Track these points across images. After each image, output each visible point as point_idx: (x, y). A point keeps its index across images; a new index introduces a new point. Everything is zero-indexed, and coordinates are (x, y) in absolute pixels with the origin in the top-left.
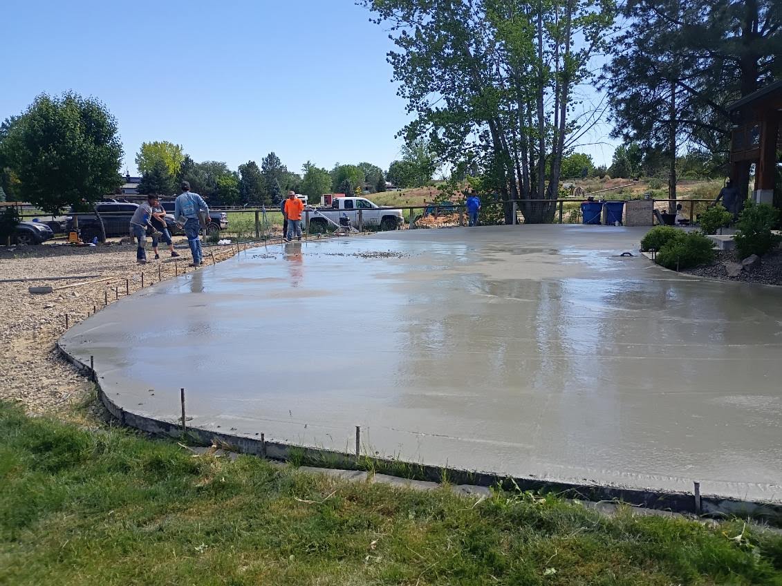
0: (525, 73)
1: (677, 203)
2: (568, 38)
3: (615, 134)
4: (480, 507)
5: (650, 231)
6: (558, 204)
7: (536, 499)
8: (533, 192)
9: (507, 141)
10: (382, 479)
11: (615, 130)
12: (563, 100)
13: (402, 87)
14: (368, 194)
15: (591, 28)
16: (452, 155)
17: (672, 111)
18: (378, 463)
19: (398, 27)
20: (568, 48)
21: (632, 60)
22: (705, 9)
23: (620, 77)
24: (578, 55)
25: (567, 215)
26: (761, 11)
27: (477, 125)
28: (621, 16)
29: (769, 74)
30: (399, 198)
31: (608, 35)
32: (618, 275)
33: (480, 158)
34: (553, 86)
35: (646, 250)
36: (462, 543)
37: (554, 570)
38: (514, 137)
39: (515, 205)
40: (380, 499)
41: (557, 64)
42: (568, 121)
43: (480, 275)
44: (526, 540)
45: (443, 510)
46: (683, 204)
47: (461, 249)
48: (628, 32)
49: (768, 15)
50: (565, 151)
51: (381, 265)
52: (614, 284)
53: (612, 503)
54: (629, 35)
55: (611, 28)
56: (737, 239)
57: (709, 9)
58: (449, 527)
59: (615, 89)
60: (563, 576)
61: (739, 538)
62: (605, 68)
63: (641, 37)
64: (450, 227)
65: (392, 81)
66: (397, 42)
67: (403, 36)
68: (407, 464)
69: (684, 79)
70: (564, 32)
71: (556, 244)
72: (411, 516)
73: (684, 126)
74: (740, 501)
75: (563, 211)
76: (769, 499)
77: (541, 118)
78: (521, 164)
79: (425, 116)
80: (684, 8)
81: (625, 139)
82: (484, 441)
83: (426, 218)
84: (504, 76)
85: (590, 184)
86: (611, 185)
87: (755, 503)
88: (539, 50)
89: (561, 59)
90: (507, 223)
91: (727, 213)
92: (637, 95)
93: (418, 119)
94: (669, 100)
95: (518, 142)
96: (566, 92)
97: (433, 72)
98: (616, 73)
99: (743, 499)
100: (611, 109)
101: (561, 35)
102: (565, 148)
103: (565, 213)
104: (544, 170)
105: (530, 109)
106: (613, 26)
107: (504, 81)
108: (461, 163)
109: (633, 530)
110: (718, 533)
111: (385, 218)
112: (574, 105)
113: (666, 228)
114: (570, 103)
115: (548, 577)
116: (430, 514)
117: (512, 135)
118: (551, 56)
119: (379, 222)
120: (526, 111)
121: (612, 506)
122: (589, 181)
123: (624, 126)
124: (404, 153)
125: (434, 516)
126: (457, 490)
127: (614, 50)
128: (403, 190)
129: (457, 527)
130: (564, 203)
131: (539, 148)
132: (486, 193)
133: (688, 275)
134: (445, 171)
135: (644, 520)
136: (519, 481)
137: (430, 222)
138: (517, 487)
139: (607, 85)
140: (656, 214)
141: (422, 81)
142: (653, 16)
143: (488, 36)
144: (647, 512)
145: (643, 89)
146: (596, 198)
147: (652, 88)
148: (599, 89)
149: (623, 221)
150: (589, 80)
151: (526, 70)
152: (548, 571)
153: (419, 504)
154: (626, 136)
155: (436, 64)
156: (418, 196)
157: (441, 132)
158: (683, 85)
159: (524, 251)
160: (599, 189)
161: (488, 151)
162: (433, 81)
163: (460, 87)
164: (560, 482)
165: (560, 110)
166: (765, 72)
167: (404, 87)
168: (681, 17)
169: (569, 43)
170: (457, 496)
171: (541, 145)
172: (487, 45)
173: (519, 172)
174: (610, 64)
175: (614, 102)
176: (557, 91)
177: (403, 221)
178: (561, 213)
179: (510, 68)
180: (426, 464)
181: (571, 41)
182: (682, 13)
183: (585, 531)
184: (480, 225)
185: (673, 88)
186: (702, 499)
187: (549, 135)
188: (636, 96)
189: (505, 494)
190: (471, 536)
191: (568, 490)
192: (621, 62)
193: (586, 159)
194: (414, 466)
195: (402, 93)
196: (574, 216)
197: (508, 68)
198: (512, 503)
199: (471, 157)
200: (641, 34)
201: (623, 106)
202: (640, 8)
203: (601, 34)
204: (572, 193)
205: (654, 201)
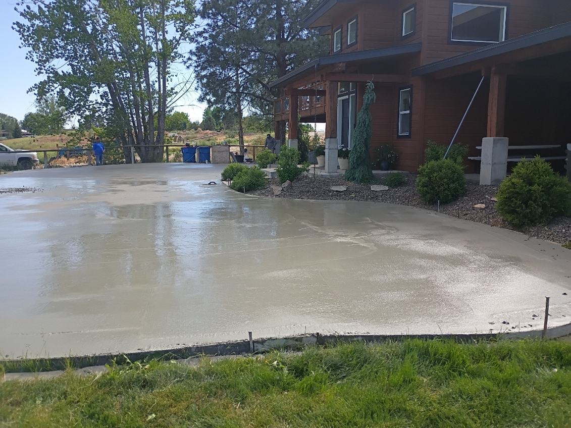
0: (133, 51)
1: (245, 148)
2: (164, 29)
3: (201, 99)
4: (97, 382)
5: (227, 166)
6: (165, 148)
7: (142, 366)
8: (146, 140)
9: (123, 100)
10: (11, 377)
11: (201, 96)
12: (163, 73)
13: (30, 52)
14: (5, 140)
15: (180, 23)
16: (78, 109)
17: (238, 86)
18: (8, 364)
19: (23, 3)
20: (164, 36)
21: (209, 49)
22: (253, 19)
23: (202, 59)
24: (171, 41)
25: (172, 157)
26: (286, 25)
27: (97, 87)
28: (199, 17)
29: (293, 65)
30: (34, 143)
31: (192, 30)
32: (206, 198)
33: (102, 113)
34: (155, 62)
35: (225, 180)
36: (82, 412)
37: (154, 415)
38: (129, 98)
39: (133, 149)
40: (10, 394)
41: (157, 46)
42: (169, 88)
43: (106, 202)
44: (134, 398)
45: (67, 391)
46: (248, 149)
47: (91, 182)
48: (204, 29)
49: (289, 28)
50: (167, 110)
51: (16, 199)
52: (204, 204)
53: (197, 357)
54: (205, 31)
55: (193, 25)
56: (278, 171)
57: (255, 19)
58: (71, 403)
59: (199, 68)
60: (161, 417)
61: (275, 363)
62: (191, 52)
63: (214, 33)
64: (80, 166)
65: (20, 47)
66: (22, 14)
67: (27, 10)
68: (34, 361)
69: (243, 65)
70: (160, 23)
71: (164, 177)
72: (38, 402)
73: (245, 96)
74: (276, 339)
75: (169, 153)
76: (293, 334)
77: (148, 84)
78: (135, 119)
79: (53, 77)
80: (240, 17)
81: (208, 103)
82: (103, 330)
83: (60, 159)
84: (117, 51)
85: (188, 134)
86: (202, 135)
87: (285, 338)
88: (143, 35)
89: (160, 43)
90: (127, 163)
91: (272, 154)
92: (214, 72)
93: (46, 79)
94: (234, 78)
95: (131, 102)
96: (165, 67)
97: (57, 43)
98: (199, 58)
99: (278, 337)
100: (198, 82)
101: (158, 25)
102: (167, 107)
103: (170, 155)
104: (153, 124)
105: (139, 78)
106: (194, 24)
107: (117, 55)
108: (87, 116)
109: (210, 373)
110: (263, 363)
111: (21, 159)
112: (171, 77)
113: (237, 165)
114: (168, 75)
115: (150, 421)
116: (54, 396)
117: (126, 96)
118: (152, 40)
119: (15, 163)
120: (136, 79)
121: (197, 359)
122: (187, 132)
123: (207, 94)
124: (37, 106)
125: (59, 397)
126: (79, 373)
127: (196, 41)
128: (37, 137)
129: (78, 402)
130: (170, 148)
131: (148, 107)
132: (110, 140)
133: (251, 195)
134: (73, 122)
135: (217, 364)
136: (129, 355)
137: (63, 162)
138: (128, 361)
139: (193, 65)
140: (232, 156)
141: (48, 49)
142: (220, 20)
143: (102, 19)
144: (220, 358)
145: (218, 70)
146: (193, 144)
147: (224, 69)
148: (188, 67)
149: (211, 159)
150: (181, 59)
151: (134, 48)
152: (150, 417)
153: (45, 390)
154: (209, 101)
155: (59, 36)
156: (51, 142)
157: (67, 91)
158: (242, 69)
159: (142, 183)
160: (194, 138)
161: (108, 107)
162: (57, 50)
163: (81, 56)
164: (160, 350)
165: (162, 80)
166: (290, 64)
167: (32, 53)
168: (238, 23)
169: (165, 32)
170: (79, 377)
171: (150, 105)
172: (102, 26)
173: (134, 124)
174: (194, 50)
175: (199, 77)
176: (158, 66)
177: (38, 162)
178: (168, 155)
179: (121, 45)
180: (52, 357)
181: (166, 30)
182: (239, 21)
183: (178, 382)
184: (106, 164)
185: (237, 70)
186: (254, 342)
187: (155, 97)
188: (213, 74)
189: (118, 368)
190: (89, 406)
191: (166, 355)
192: (201, 49)
193: (184, 116)
194: (41, 360)
195: (31, 57)
196: (177, 156)
197: (120, 45)
198: (124, 373)
199: (95, 112)
200: (213, 31)
201: (205, 81)
202: (212, 13)
203: (187, 28)
204: (175, 141)
205: (229, 146)
